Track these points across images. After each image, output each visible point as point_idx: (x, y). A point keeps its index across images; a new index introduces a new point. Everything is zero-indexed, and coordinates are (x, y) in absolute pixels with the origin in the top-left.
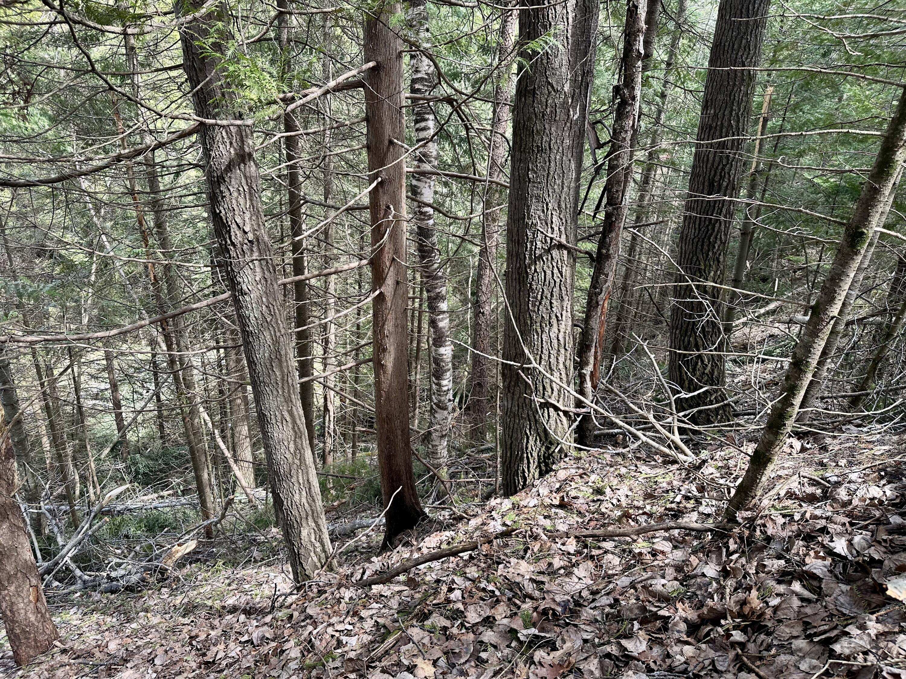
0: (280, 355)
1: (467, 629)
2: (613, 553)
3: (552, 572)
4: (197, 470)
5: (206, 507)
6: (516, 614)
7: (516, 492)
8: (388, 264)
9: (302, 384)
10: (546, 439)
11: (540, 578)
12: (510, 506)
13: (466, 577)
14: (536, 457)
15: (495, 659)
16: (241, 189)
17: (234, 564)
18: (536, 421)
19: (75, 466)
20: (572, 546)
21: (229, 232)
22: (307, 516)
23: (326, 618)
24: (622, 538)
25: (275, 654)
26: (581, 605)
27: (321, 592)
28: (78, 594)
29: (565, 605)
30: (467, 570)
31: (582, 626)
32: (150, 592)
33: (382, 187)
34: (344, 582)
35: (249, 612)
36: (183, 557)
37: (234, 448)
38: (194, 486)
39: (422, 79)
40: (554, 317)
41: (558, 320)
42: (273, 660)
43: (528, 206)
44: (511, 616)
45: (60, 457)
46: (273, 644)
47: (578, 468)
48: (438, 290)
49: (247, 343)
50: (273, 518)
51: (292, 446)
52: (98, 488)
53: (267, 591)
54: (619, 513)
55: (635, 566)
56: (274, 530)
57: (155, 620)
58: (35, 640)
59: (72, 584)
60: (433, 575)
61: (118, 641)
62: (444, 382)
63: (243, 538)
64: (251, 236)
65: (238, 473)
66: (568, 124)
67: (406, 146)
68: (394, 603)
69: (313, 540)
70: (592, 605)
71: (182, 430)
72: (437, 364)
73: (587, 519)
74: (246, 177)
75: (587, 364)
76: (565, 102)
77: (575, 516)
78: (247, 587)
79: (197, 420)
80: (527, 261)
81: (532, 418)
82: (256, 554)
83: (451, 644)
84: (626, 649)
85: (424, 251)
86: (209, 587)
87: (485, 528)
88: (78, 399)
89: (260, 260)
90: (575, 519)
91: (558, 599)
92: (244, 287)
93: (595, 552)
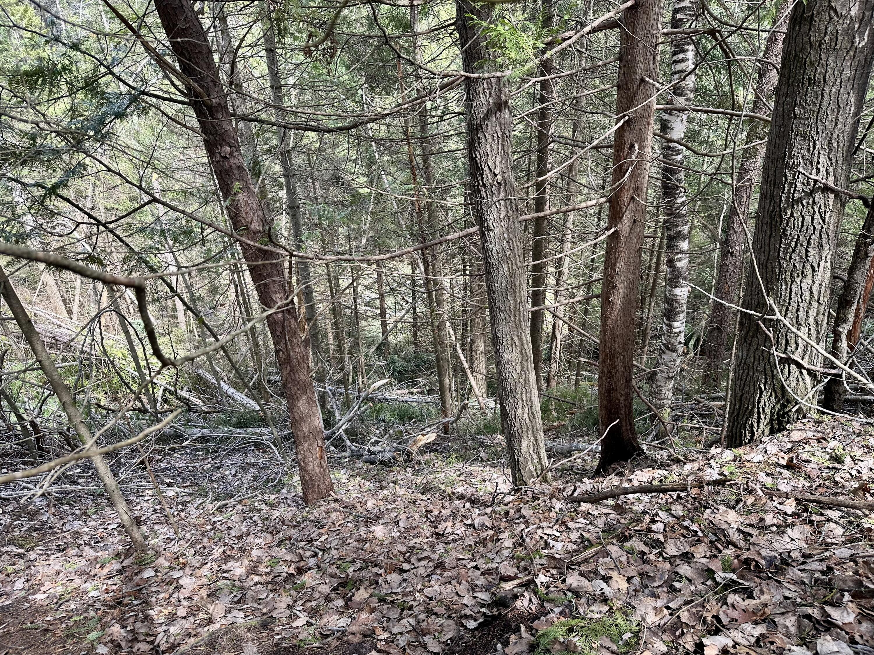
0: (515, 286)
1: (664, 558)
2: (836, 522)
3: (763, 528)
4: (440, 374)
5: (445, 407)
6: (716, 556)
7: (740, 445)
8: (626, 202)
9: (533, 312)
10: (783, 397)
11: (749, 530)
12: (732, 458)
13: (670, 514)
14: (769, 414)
15: (688, 590)
16: (495, 135)
17: (465, 460)
18: (773, 376)
19: (350, 358)
20: (790, 507)
21: (482, 175)
22: (528, 430)
23: (537, 521)
24: (852, 511)
25: (492, 540)
26: (788, 565)
27: (535, 498)
28: (347, 460)
29: (771, 561)
30: (673, 507)
31: (786, 584)
32: (398, 469)
33: (628, 125)
34: (556, 494)
35: (474, 502)
36: (425, 445)
37: (471, 361)
38: (437, 388)
39: (685, 8)
40: (809, 267)
41: (813, 271)
42: (490, 545)
43: (791, 145)
44: (710, 557)
45: (340, 350)
46: (492, 532)
47: (818, 432)
48: (679, 229)
49: (488, 273)
50: (500, 427)
51: (519, 367)
52: (366, 378)
53: (490, 488)
54: (857, 485)
55: (861, 541)
56: (499, 437)
57: (401, 492)
58: (318, 487)
59: (343, 451)
60: (641, 506)
61: (374, 501)
62: (676, 324)
63: (473, 440)
64: (499, 178)
65: (473, 383)
66: (851, 53)
67: (657, 85)
68: (600, 523)
69: (531, 451)
70: (802, 567)
71: (431, 340)
72: (671, 305)
73: (815, 485)
74: (500, 124)
75: (845, 321)
76: (850, 28)
77: (802, 479)
78: (473, 480)
79: (443, 333)
80: (782, 205)
81: (769, 373)
82: (482, 454)
83: (647, 568)
84: (829, 616)
85: (668, 188)
86: (443, 474)
87: (701, 474)
88: (355, 305)
89: (505, 200)
90: (802, 482)
91: (764, 553)
92: (490, 224)
93: (814, 518)
